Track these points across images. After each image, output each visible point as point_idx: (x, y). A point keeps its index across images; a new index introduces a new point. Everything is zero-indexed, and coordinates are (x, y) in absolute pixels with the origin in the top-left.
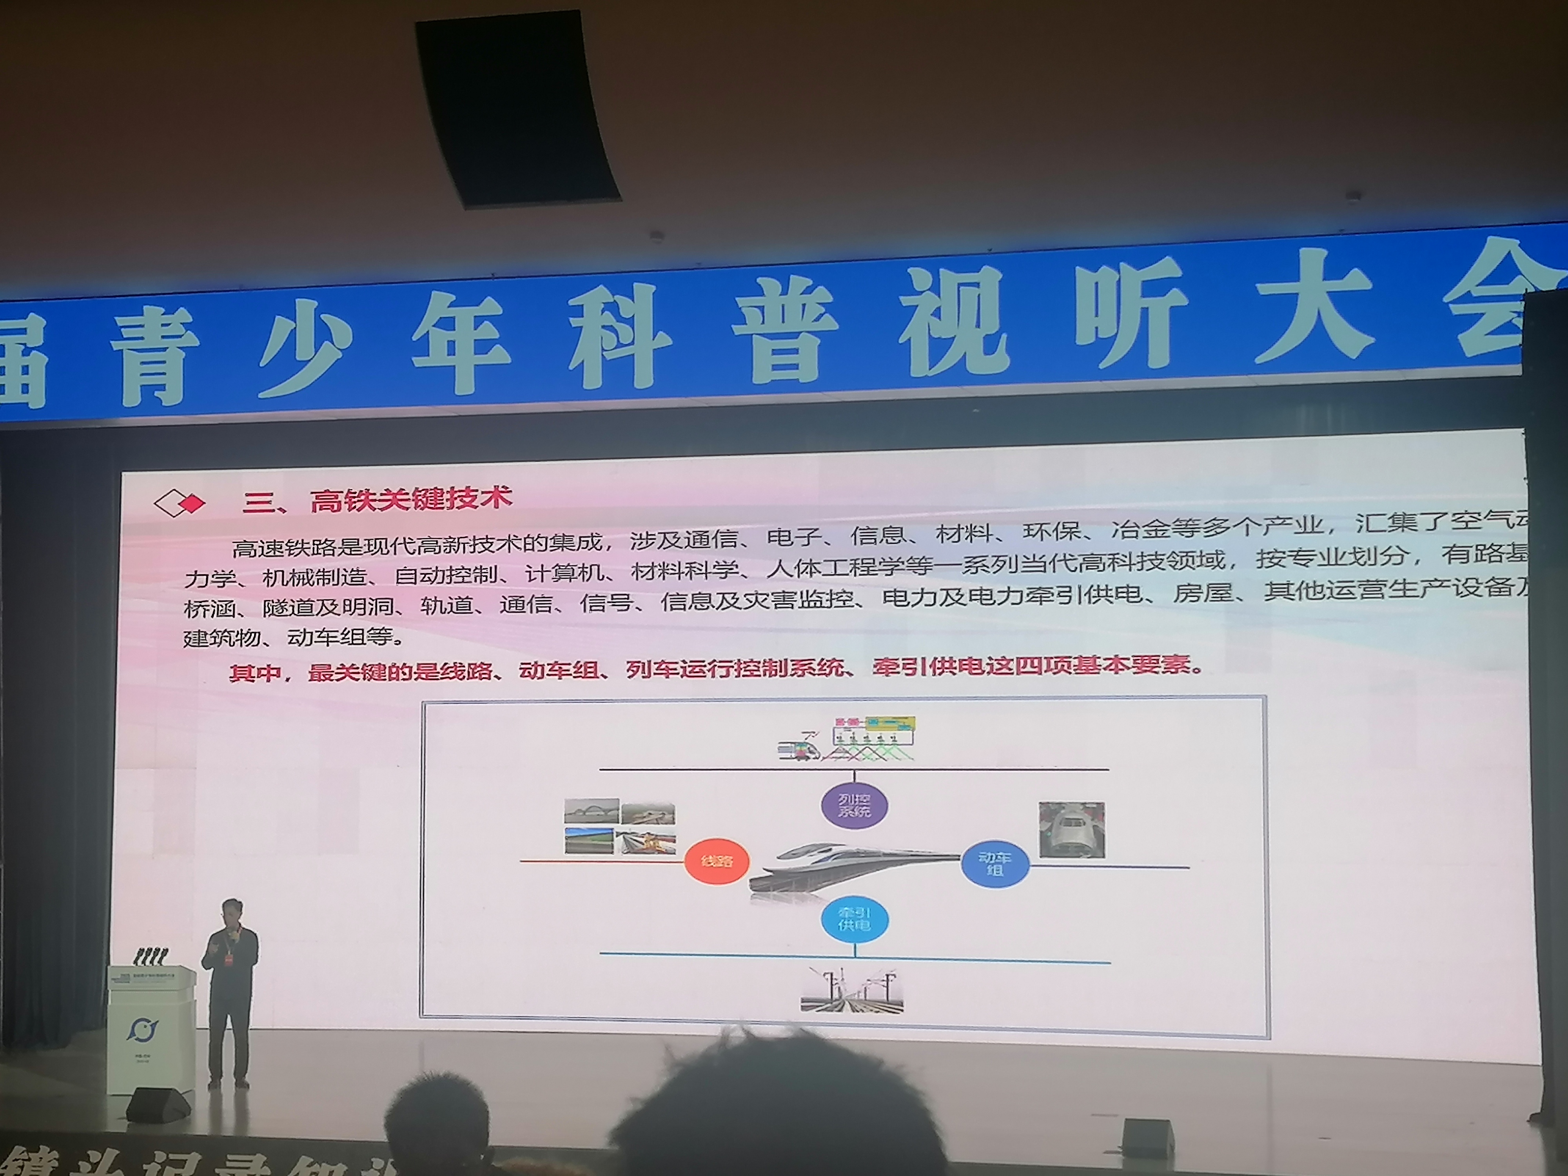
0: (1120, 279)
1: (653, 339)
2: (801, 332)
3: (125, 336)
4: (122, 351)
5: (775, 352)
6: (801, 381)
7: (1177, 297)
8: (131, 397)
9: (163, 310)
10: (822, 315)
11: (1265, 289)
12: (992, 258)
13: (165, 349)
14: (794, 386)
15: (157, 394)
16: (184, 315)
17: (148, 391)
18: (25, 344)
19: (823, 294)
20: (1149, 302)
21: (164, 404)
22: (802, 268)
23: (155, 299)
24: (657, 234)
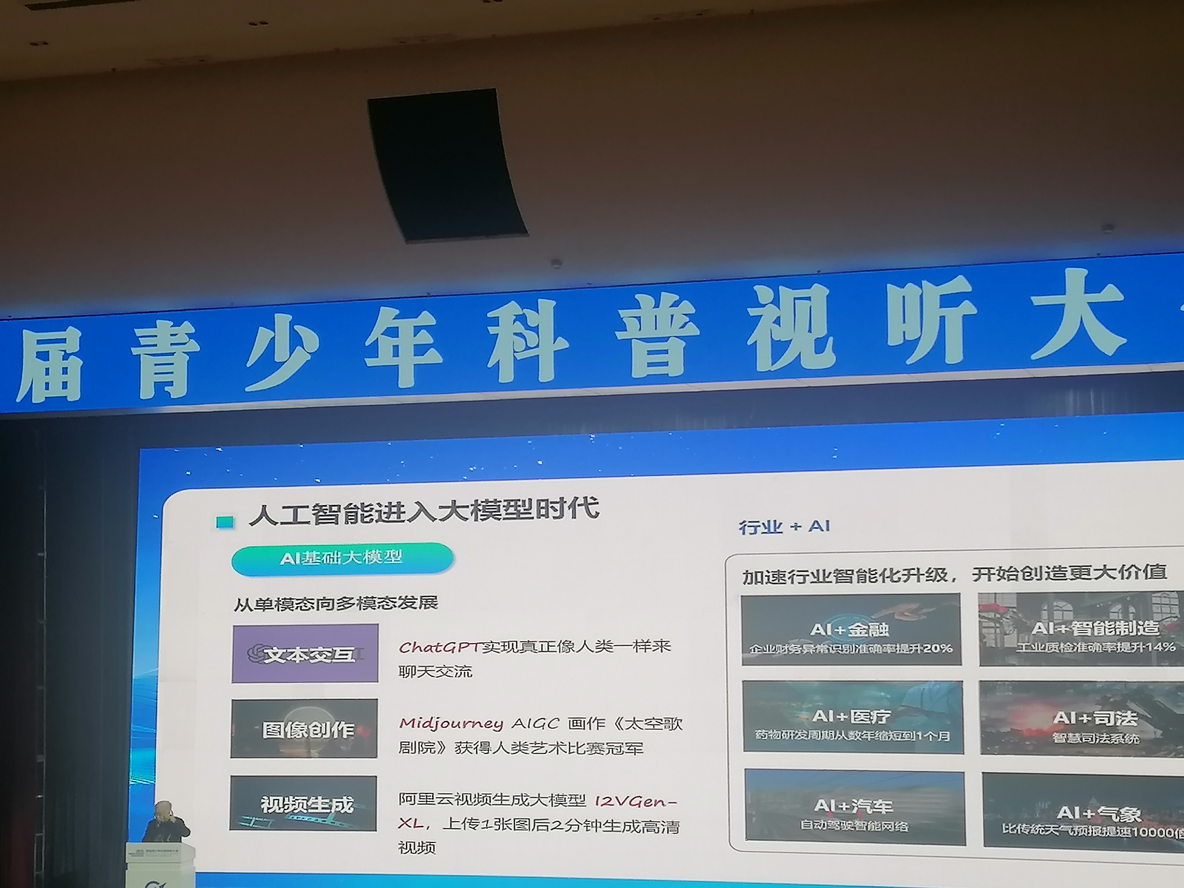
0: (922, 294)
1: (554, 343)
2: (669, 337)
3: (142, 344)
4: (139, 355)
5: (650, 353)
6: (670, 375)
7: (968, 308)
8: (147, 392)
9: (172, 323)
10: (686, 323)
11: (1038, 300)
12: (820, 278)
13: (172, 354)
14: (664, 379)
15: (167, 389)
16: (188, 327)
17: (159, 386)
18: (65, 351)
19: (687, 307)
20: (945, 311)
21: (172, 397)
22: (670, 286)
23: (165, 315)
24: (556, 262)
